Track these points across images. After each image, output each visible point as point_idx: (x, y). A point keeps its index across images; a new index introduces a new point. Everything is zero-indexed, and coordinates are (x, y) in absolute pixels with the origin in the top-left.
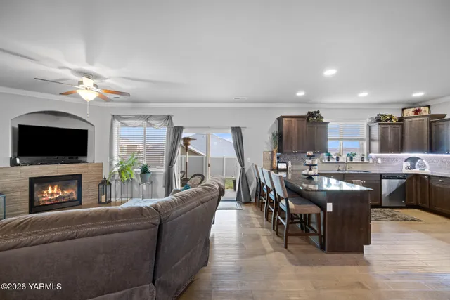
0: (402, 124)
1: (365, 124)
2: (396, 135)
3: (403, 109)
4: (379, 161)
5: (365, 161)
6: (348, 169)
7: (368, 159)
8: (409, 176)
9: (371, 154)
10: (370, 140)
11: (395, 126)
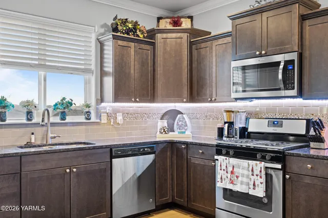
0: (153, 44)
1: (93, 37)
2: (143, 64)
3: (159, 19)
4: (120, 118)
5: (93, 119)
6: (50, 141)
7: (99, 116)
8: (161, 146)
9: (103, 104)
10: (103, 74)
11: (143, 46)
